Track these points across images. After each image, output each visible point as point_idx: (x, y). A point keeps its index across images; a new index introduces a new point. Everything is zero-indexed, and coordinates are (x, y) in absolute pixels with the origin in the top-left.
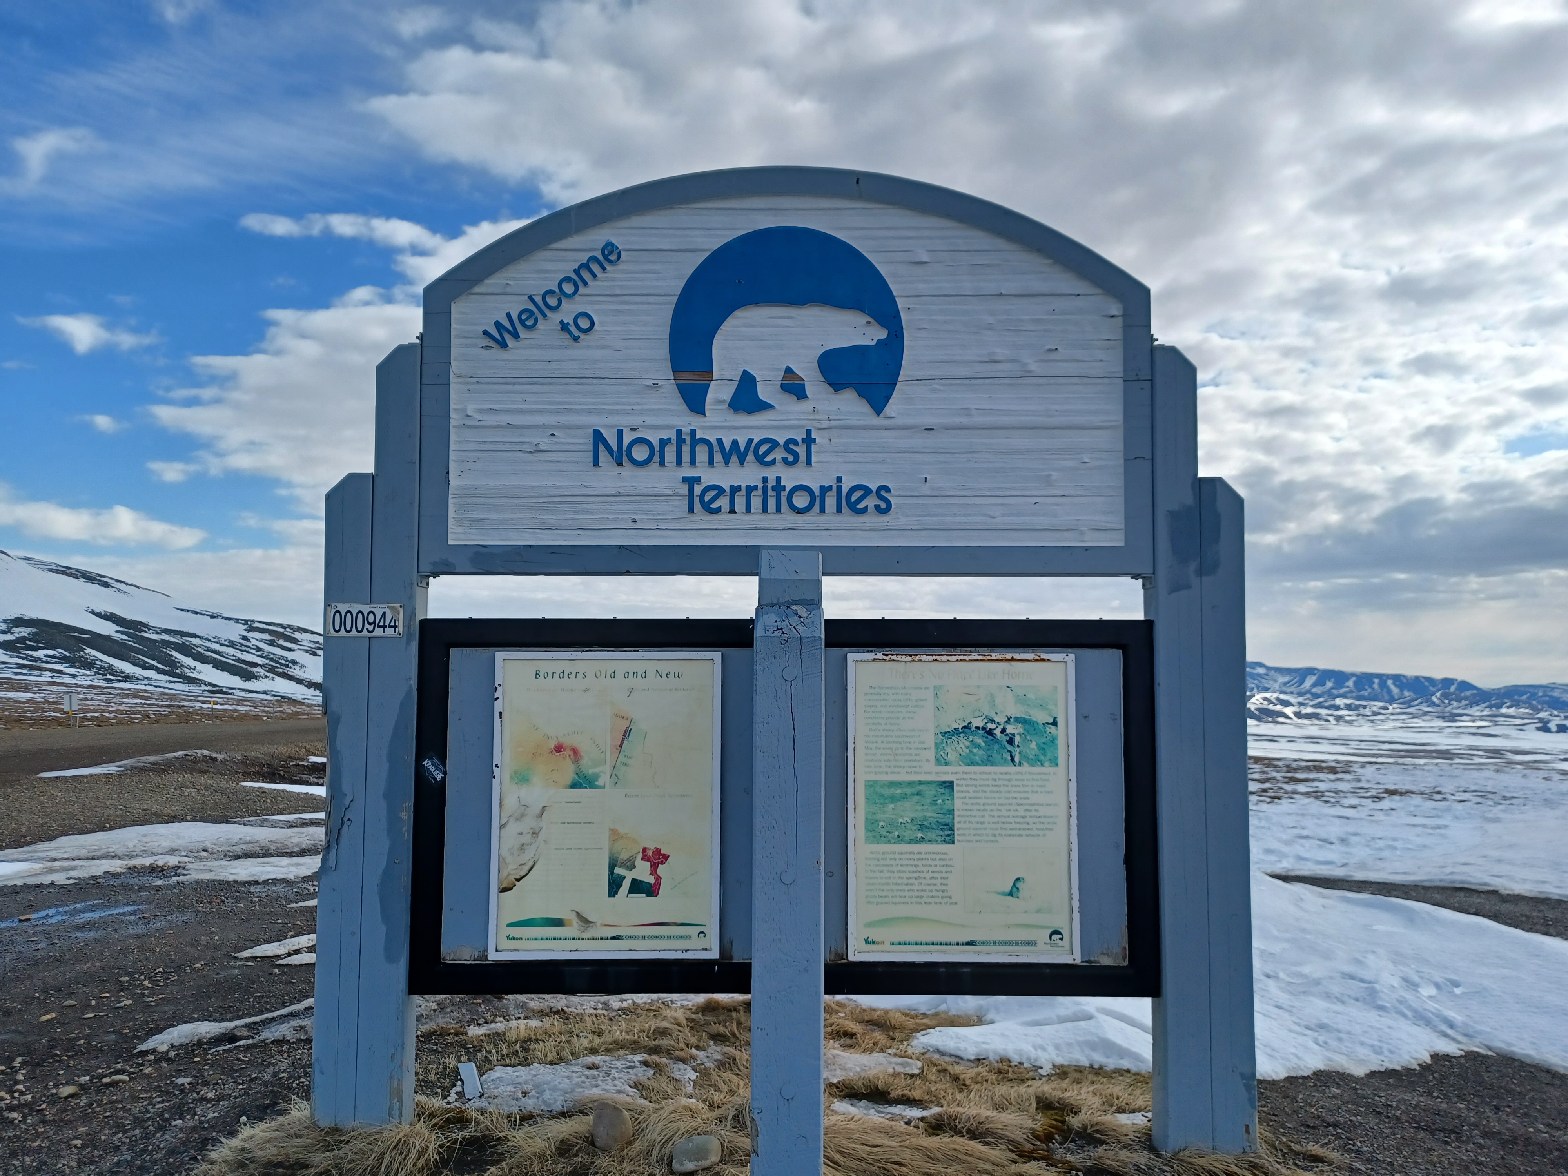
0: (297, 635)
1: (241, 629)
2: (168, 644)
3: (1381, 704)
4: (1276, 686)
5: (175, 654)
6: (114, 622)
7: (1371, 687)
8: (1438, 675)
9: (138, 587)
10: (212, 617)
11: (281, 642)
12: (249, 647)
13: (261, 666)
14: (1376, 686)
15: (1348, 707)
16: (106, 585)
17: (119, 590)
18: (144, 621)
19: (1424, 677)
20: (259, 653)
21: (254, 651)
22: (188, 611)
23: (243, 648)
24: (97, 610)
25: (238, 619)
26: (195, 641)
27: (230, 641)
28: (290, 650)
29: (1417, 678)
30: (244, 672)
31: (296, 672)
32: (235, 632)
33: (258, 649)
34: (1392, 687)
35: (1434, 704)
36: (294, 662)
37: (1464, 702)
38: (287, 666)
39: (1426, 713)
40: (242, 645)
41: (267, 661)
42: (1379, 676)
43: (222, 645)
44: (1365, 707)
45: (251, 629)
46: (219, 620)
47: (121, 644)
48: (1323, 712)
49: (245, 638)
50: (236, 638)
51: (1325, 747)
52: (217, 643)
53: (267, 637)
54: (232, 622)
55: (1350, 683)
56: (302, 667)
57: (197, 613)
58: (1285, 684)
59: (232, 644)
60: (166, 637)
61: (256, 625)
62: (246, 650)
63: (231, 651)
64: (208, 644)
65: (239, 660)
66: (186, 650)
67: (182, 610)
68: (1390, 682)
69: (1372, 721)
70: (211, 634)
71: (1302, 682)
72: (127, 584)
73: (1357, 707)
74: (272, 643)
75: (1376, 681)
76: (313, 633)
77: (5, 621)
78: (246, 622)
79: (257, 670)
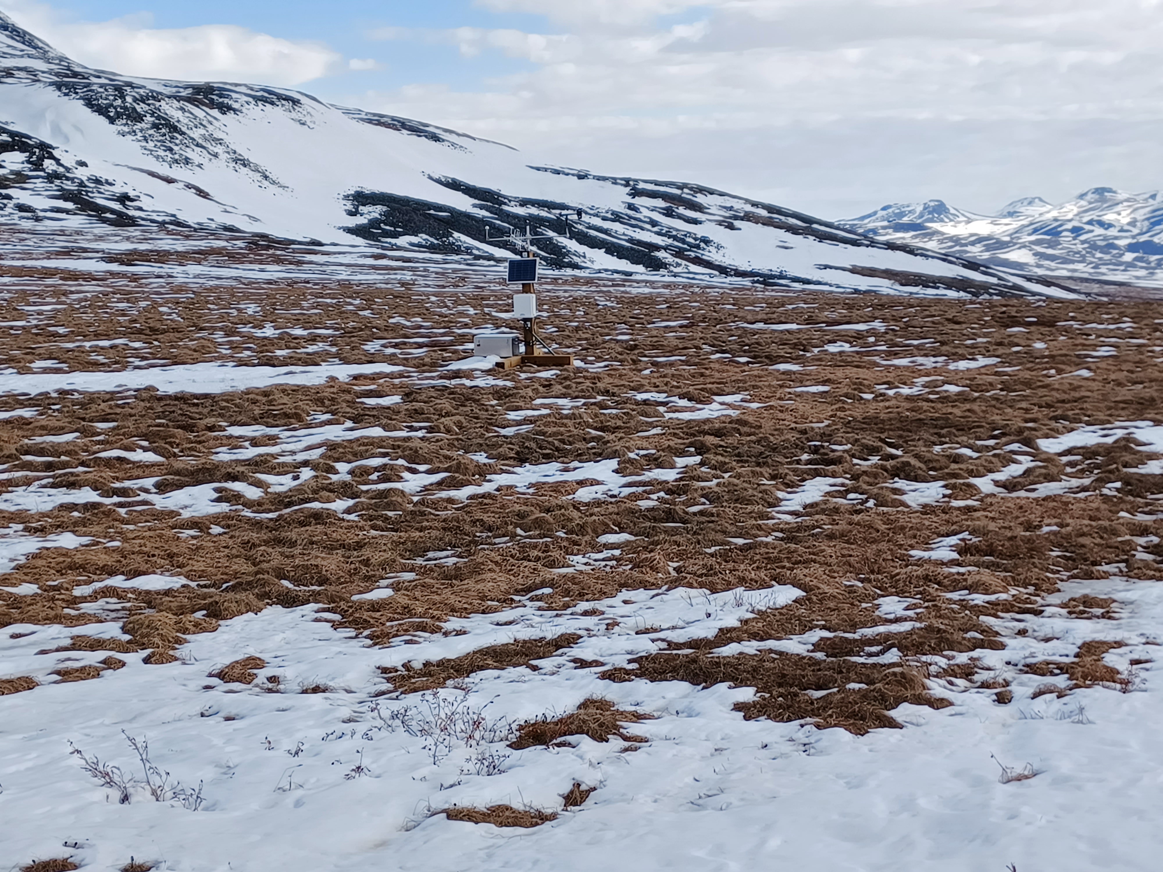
0: (700, 199)
1: (623, 194)
2: (540, 221)
5: (554, 235)
9: (474, 139)
10: (581, 177)
11: (681, 210)
12: (640, 220)
13: (665, 248)
16: (435, 138)
17: (453, 144)
20: (656, 229)
21: (648, 227)
22: (546, 170)
23: (633, 222)
25: (615, 179)
26: (570, 215)
27: (614, 213)
28: (695, 222)
30: (647, 257)
31: (712, 255)
32: (617, 199)
33: (654, 223)
36: (707, 241)
38: (698, 247)
40: (631, 217)
41: (670, 241)
43: (604, 219)
45: (636, 193)
46: (591, 182)
47: (483, 221)
49: (631, 207)
50: (620, 208)
52: (596, 215)
53: (660, 203)
54: (608, 184)
56: (719, 247)
57: (557, 172)
59: (617, 217)
60: (534, 211)
61: (641, 186)
62: (637, 223)
63: (617, 227)
64: (587, 219)
65: (631, 240)
67: (538, 169)
70: (586, 203)
72: (458, 135)
74: (669, 213)
76: (722, 194)
77: (346, 197)
78: (627, 182)
79: (661, 254)
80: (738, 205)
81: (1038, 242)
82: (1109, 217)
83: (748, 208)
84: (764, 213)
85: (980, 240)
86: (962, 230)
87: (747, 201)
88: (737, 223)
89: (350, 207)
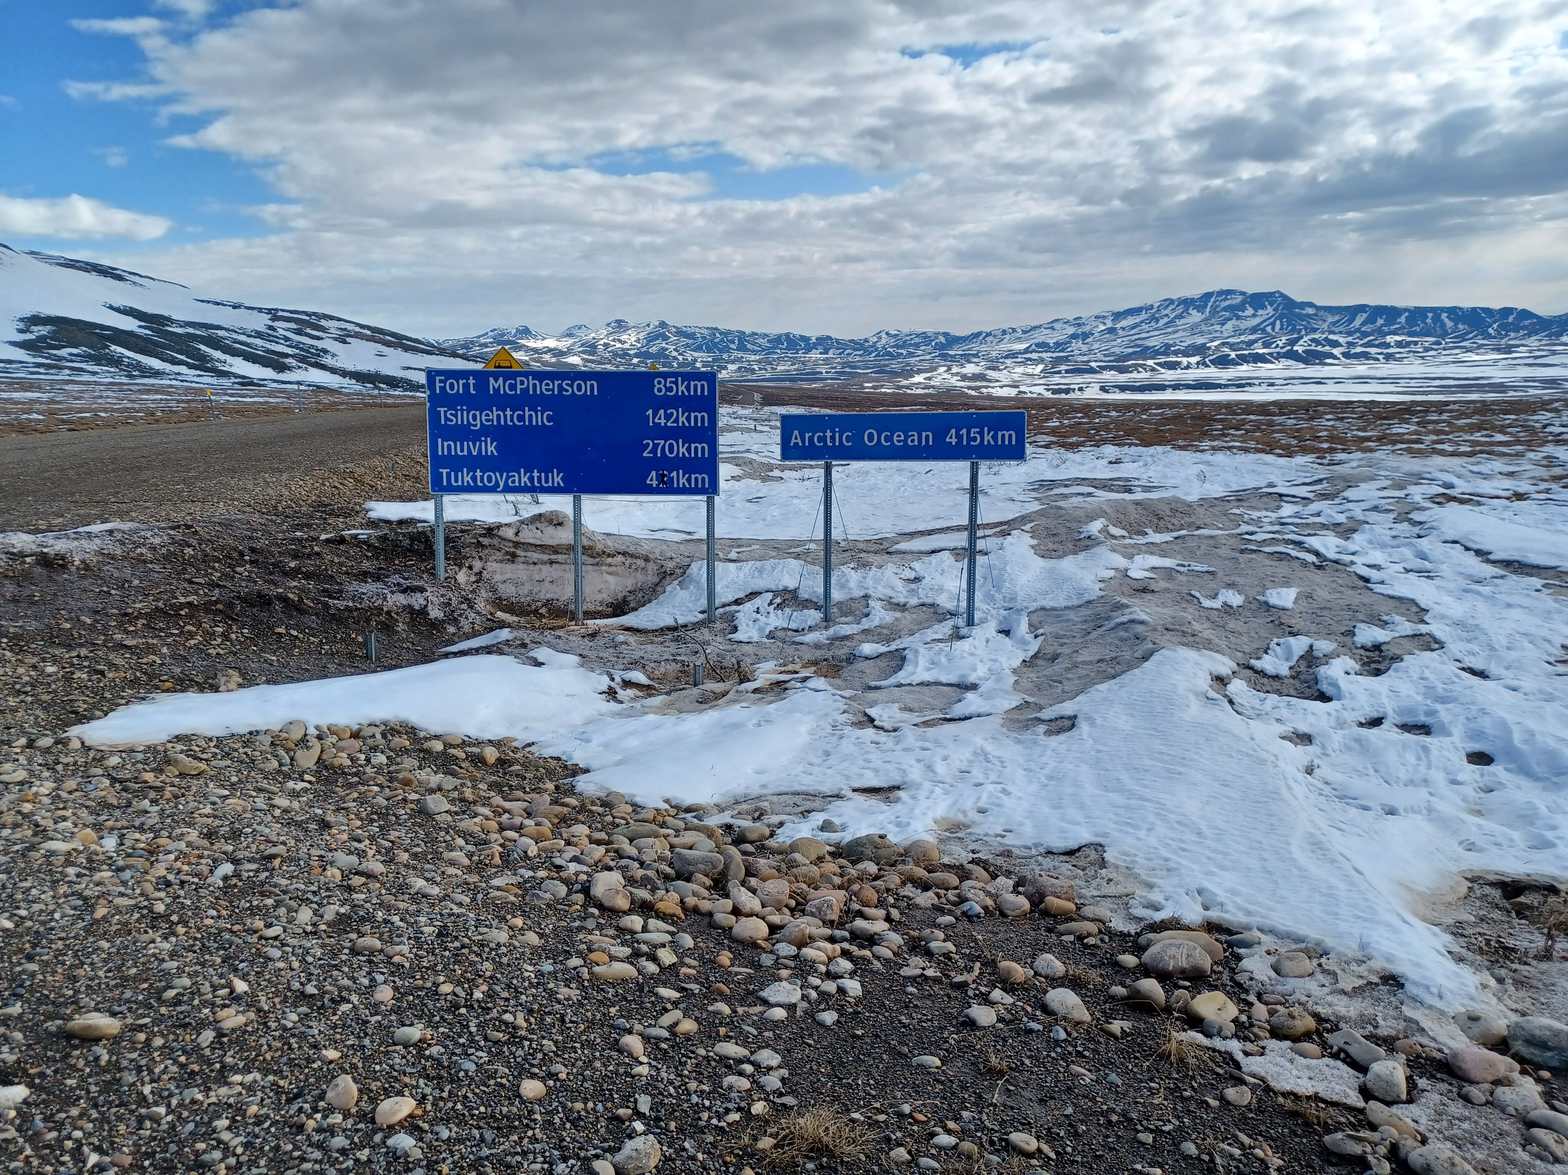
0: (323, 323)
1: (265, 319)
2: (194, 337)
3: (1433, 339)
4: (1325, 326)
5: (203, 347)
6: (135, 317)
7: (1424, 322)
8: (1496, 305)
9: (154, 279)
10: (235, 307)
11: (308, 331)
12: (276, 337)
13: (293, 356)
14: (1429, 321)
15: (1399, 344)
16: (120, 278)
17: (134, 283)
18: (166, 314)
19: (1483, 309)
20: (287, 343)
21: (282, 341)
22: (209, 302)
23: (271, 338)
24: (116, 305)
25: (261, 309)
26: (221, 333)
27: (257, 332)
28: (319, 338)
29: (1474, 309)
30: (276, 362)
31: (328, 361)
32: (260, 322)
33: (287, 339)
34: (1446, 320)
35: (1490, 337)
36: (325, 351)
37: (1522, 332)
38: (318, 355)
39: (1480, 346)
40: (269, 335)
41: (298, 351)
42: (1433, 310)
43: (250, 336)
44: (1416, 343)
45: (275, 318)
46: (242, 310)
47: (146, 339)
48: (1373, 350)
49: (271, 328)
50: (262, 328)
51: (1374, 386)
52: (244, 334)
53: (293, 325)
54: (255, 312)
55: (1402, 319)
56: (334, 355)
57: (218, 304)
58: (1334, 324)
59: (259, 335)
60: (190, 330)
61: (280, 313)
62: (273, 339)
63: (259, 342)
64: (235, 336)
65: (268, 351)
66: (215, 343)
67: (203, 301)
68: (1444, 316)
69: (1423, 358)
70: (237, 325)
71: (1352, 320)
72: (141, 276)
73: (1408, 344)
74: (299, 332)
75: (1430, 315)
76: (339, 319)
77: (21, 320)
78: (269, 311)
79: (289, 361)
80: (350, 327)
81: (584, 352)
82: (624, 337)
83: (358, 329)
84: (369, 333)
85: (550, 350)
86: (539, 344)
87: (357, 324)
88: (348, 339)
89: (21, 326)
